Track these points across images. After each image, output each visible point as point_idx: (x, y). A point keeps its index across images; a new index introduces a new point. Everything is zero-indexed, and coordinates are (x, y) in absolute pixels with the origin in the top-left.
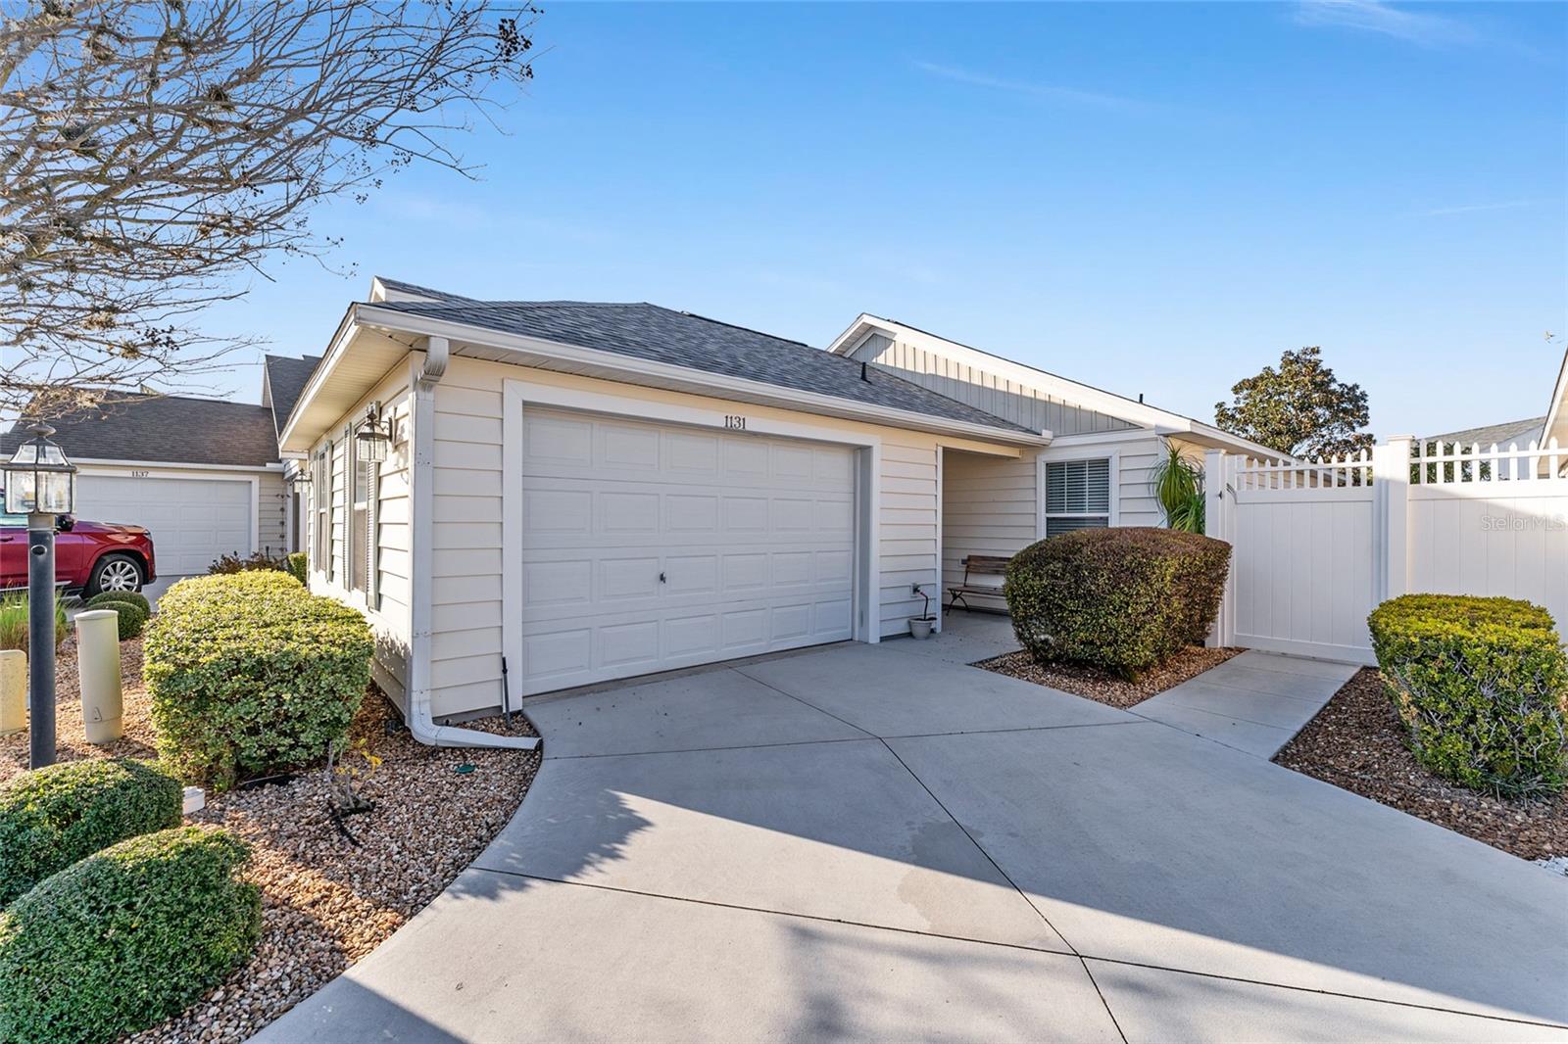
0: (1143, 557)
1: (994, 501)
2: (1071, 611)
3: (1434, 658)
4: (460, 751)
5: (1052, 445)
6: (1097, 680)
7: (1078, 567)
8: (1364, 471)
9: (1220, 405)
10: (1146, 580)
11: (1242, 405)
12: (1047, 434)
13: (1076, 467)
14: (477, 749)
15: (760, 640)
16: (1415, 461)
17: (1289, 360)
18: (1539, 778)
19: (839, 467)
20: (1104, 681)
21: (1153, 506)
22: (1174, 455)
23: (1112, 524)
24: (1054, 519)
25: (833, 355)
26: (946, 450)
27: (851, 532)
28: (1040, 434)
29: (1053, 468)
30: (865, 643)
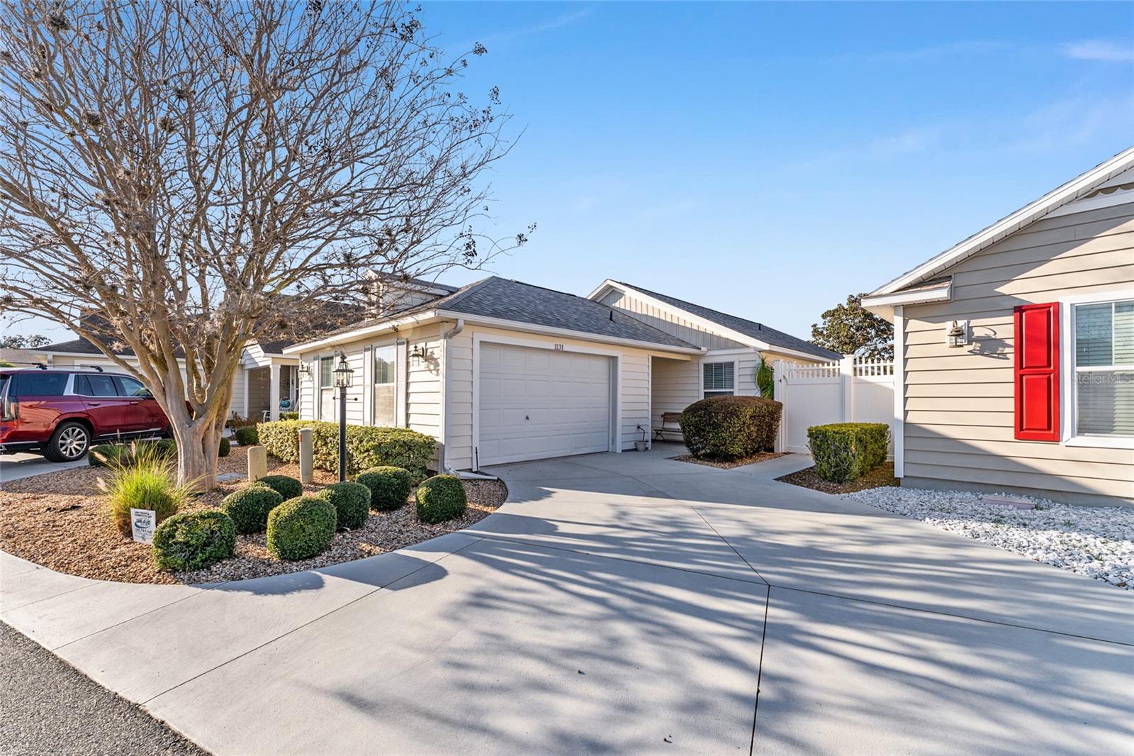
2: (708, 432)
5: (707, 355)
6: (719, 461)
7: (711, 412)
8: (837, 370)
9: (814, 326)
10: (738, 417)
11: (827, 326)
12: (704, 349)
13: (719, 366)
14: (475, 480)
15: (566, 449)
16: (855, 366)
17: (851, 300)
19: (602, 366)
20: (722, 462)
21: (753, 386)
22: (763, 361)
23: (735, 395)
24: (708, 392)
25: (590, 300)
26: (653, 358)
28: (700, 349)
29: (707, 366)
30: (616, 453)
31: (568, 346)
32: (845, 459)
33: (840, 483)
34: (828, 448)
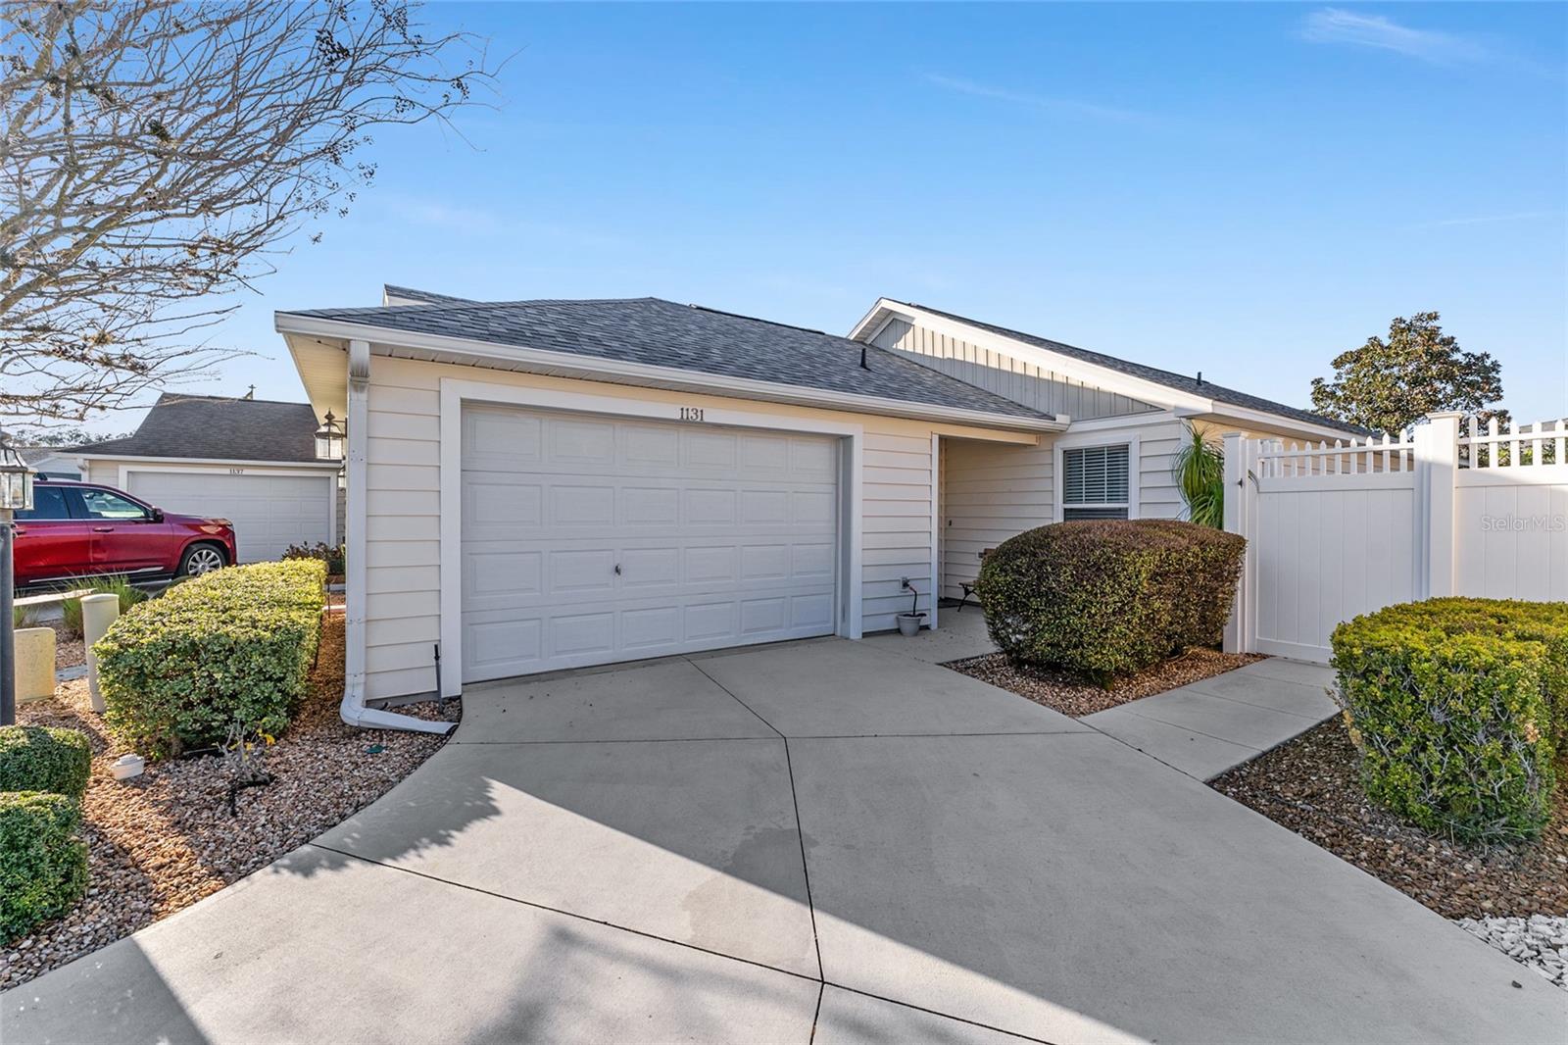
0: (1113, 553)
1: (1010, 492)
2: (1037, 610)
3: (1377, 673)
4: (379, 732)
5: (1070, 431)
6: (1067, 685)
7: (1044, 562)
8: (1404, 454)
10: (1113, 576)
11: (1344, 381)
12: (1063, 419)
13: (1094, 454)
14: (393, 730)
15: (728, 633)
16: (1464, 441)
17: (1400, 328)
18: (1503, 821)
19: (820, 457)
20: (1074, 687)
22: (1197, 438)
23: (1133, 516)
24: (1071, 510)
25: (854, 341)
26: (943, 438)
27: (833, 524)
28: (1055, 420)
29: (1071, 456)
30: (847, 639)
31: (716, 413)
32: (1494, 763)
33: (1467, 842)
34: (1416, 716)
